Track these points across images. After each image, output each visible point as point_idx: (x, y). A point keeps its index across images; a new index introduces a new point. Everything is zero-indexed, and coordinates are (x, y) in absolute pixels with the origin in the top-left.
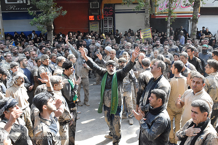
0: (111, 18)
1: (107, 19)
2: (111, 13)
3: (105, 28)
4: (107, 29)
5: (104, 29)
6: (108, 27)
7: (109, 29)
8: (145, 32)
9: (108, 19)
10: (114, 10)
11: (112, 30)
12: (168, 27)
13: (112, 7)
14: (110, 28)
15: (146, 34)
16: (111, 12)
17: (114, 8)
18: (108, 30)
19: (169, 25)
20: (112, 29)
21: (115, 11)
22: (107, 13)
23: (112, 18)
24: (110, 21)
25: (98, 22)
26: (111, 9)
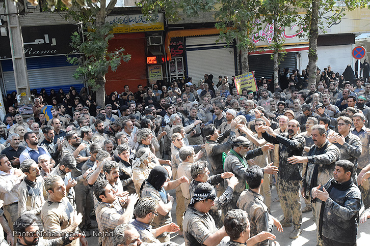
0: (180, 59)
1: (175, 61)
2: (180, 51)
3: (172, 74)
4: (176, 75)
5: (171, 76)
6: (177, 73)
7: (178, 75)
8: (243, 79)
9: (176, 59)
10: (184, 45)
11: (184, 76)
12: (276, 69)
13: (182, 42)
14: (180, 73)
15: (245, 82)
16: (179, 49)
17: (185, 43)
18: (177, 77)
19: (277, 66)
20: (182, 75)
21: (187, 48)
22: (175, 51)
23: (182, 58)
24: (179, 64)
25: (161, 66)
26: (180, 45)
